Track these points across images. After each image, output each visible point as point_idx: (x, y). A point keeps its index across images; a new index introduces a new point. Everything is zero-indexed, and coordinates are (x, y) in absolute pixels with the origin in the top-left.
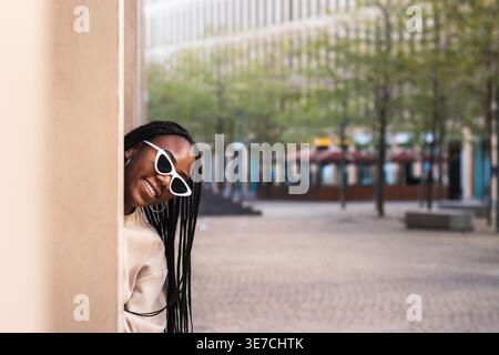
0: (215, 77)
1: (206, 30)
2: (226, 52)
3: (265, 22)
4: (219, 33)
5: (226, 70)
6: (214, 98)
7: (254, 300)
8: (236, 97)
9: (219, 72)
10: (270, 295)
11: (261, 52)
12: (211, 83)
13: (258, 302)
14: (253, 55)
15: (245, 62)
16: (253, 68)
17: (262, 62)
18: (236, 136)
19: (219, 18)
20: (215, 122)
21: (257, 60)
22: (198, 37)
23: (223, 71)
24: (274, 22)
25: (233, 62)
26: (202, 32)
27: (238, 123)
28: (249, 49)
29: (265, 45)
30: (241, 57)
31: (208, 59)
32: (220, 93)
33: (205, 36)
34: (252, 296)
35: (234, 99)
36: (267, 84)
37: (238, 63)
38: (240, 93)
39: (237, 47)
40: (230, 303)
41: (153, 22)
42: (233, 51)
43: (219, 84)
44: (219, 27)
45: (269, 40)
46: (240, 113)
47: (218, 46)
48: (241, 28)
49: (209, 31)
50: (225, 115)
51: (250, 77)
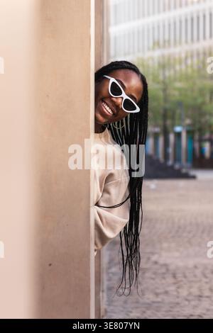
0: (161, 78)
1: (154, 44)
2: (169, 59)
3: (198, 39)
4: (164, 46)
5: (169, 73)
6: (161, 94)
7: (191, 235)
8: (176, 93)
9: (164, 74)
10: (203, 232)
11: (195, 60)
12: (158, 83)
13: (194, 236)
14: (189, 62)
15: (184, 67)
16: (190, 71)
17: (195, 67)
18: (177, 122)
19: (164, 35)
20: (162, 111)
21: (192, 66)
22: (149, 49)
23: (167, 74)
24: (204, 38)
25: (174, 67)
26: (151, 45)
27: (178, 112)
28: (186, 58)
29: (198, 55)
30: (180, 63)
31: (156, 65)
32: (165, 90)
33: (153, 49)
34: (189, 232)
35: (175, 95)
36: (199, 83)
37: (178, 67)
38: (180, 90)
39: (177, 57)
40: (173, 237)
41: (115, 38)
42: (175, 59)
43: (164, 82)
44: (164, 41)
45: (201, 51)
46: (180, 104)
47: (163, 56)
48: (180, 43)
49: (157, 44)
50: (168, 106)
51: (187, 78)
